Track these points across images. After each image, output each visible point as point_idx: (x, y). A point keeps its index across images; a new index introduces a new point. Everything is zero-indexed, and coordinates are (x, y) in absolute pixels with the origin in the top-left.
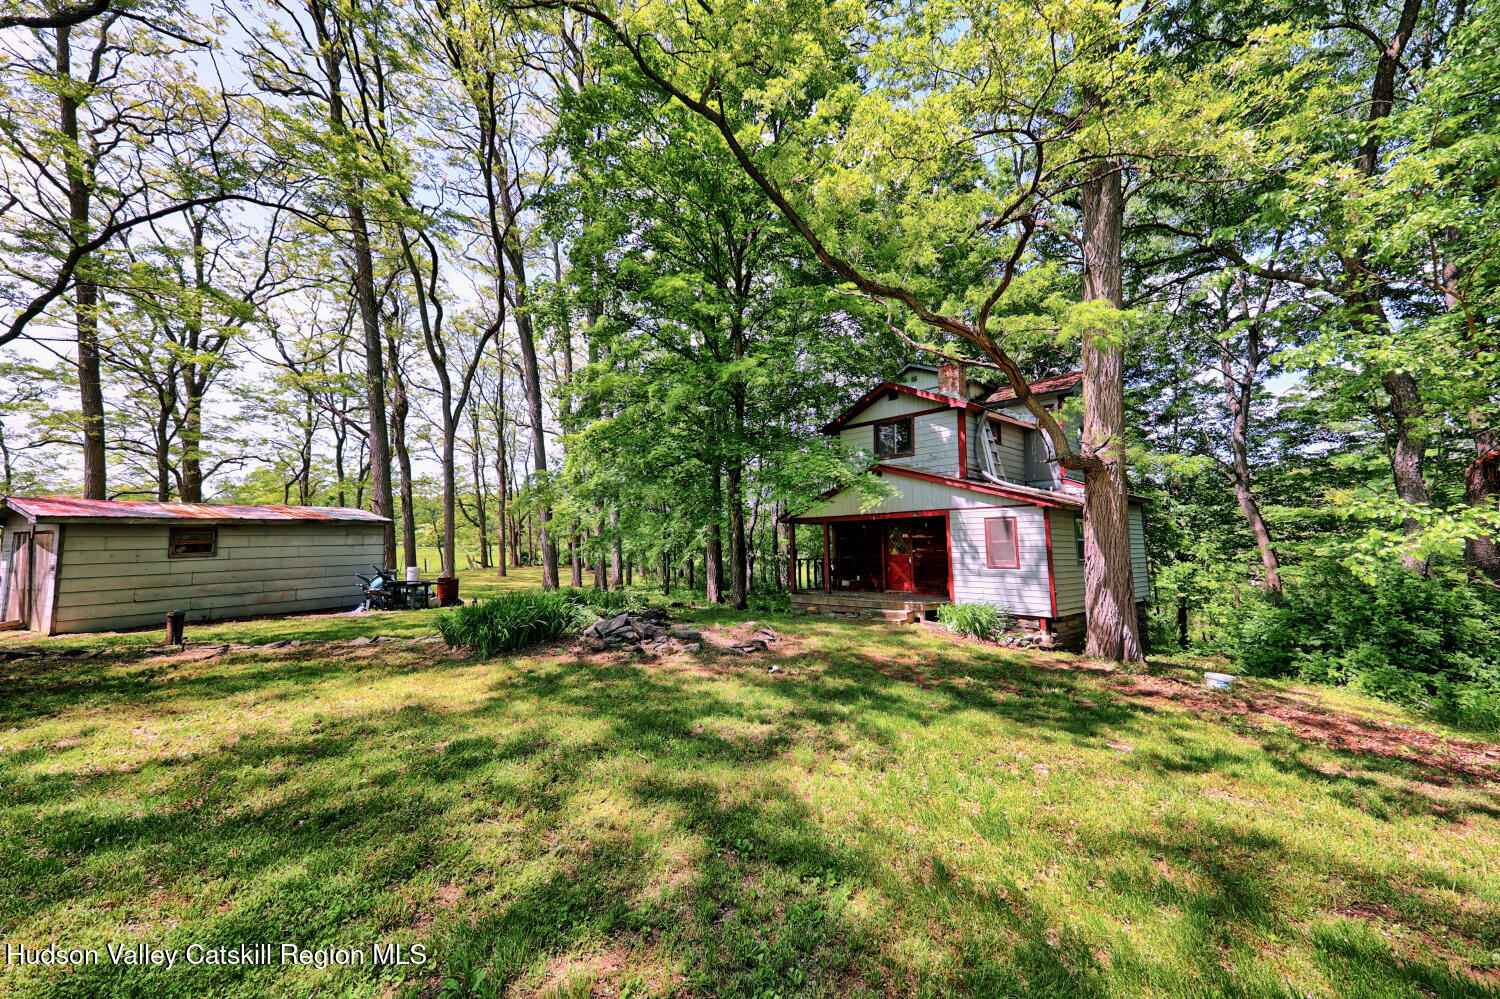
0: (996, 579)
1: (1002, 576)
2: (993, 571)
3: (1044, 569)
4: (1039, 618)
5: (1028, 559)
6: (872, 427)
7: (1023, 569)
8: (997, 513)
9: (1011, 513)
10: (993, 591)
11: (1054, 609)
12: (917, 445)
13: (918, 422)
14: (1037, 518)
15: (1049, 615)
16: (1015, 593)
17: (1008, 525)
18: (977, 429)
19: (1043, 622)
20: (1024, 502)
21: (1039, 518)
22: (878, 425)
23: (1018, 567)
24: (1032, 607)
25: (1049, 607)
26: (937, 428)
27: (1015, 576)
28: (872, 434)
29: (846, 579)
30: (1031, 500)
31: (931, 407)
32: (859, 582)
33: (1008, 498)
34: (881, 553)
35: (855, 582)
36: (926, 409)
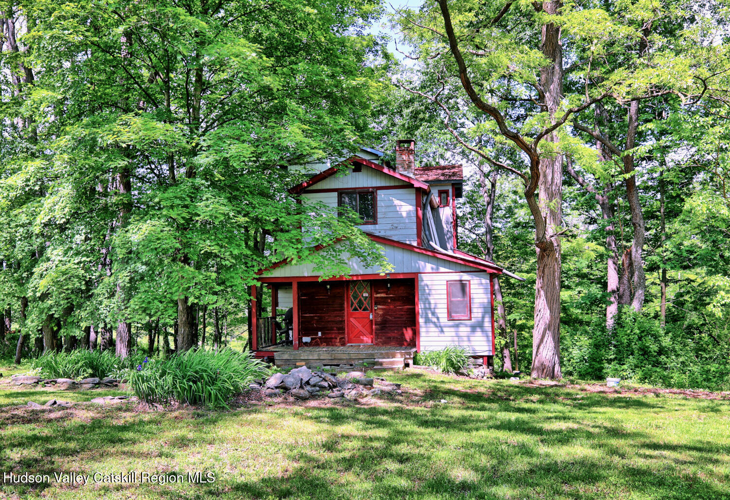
0: (452, 329)
1: (457, 326)
2: (451, 323)
3: (487, 320)
4: (482, 357)
5: (477, 313)
6: (336, 194)
7: (473, 320)
8: (456, 277)
9: (465, 277)
10: (450, 339)
11: (493, 349)
12: (379, 215)
13: (381, 195)
14: (484, 281)
15: (489, 354)
16: (465, 339)
17: (463, 286)
19: (485, 359)
20: (476, 269)
21: (486, 281)
22: (341, 193)
23: (470, 319)
24: (477, 348)
25: (490, 348)
26: (397, 202)
27: (466, 326)
28: (335, 200)
29: (308, 336)
30: (482, 268)
31: (392, 184)
32: (320, 338)
33: (465, 265)
34: (344, 310)
35: (316, 338)
36: (388, 184)
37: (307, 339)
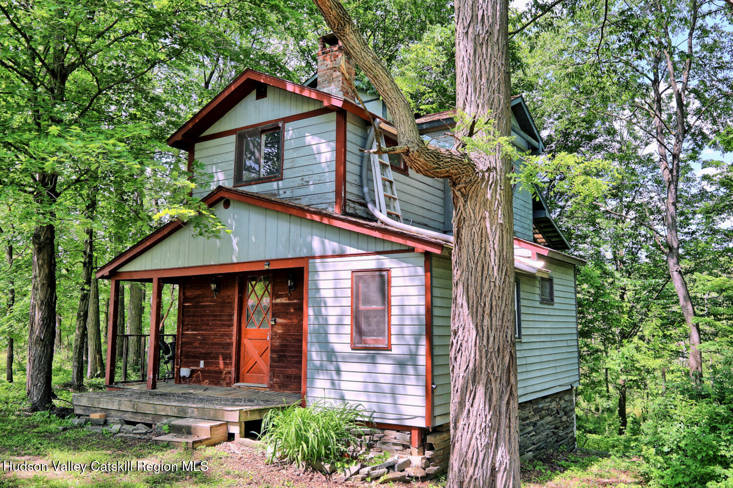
0: (365, 367)
1: (371, 361)
2: (361, 354)
4: (409, 428)
6: (233, 138)
7: (396, 351)
8: (370, 263)
9: (387, 262)
10: (359, 386)
11: (431, 414)
12: (286, 164)
13: (290, 132)
14: (416, 270)
15: (422, 423)
16: (387, 388)
17: (383, 278)
18: (364, 145)
19: (415, 433)
20: (400, 246)
21: (419, 270)
22: (242, 135)
23: (391, 348)
24: (403, 411)
25: (422, 412)
26: (309, 139)
28: (232, 147)
29: (188, 367)
30: (411, 244)
31: (306, 109)
32: (202, 371)
33: (384, 240)
34: (232, 325)
35: (197, 371)
36: (299, 112)
37: (185, 372)
